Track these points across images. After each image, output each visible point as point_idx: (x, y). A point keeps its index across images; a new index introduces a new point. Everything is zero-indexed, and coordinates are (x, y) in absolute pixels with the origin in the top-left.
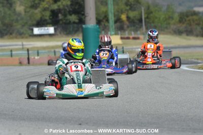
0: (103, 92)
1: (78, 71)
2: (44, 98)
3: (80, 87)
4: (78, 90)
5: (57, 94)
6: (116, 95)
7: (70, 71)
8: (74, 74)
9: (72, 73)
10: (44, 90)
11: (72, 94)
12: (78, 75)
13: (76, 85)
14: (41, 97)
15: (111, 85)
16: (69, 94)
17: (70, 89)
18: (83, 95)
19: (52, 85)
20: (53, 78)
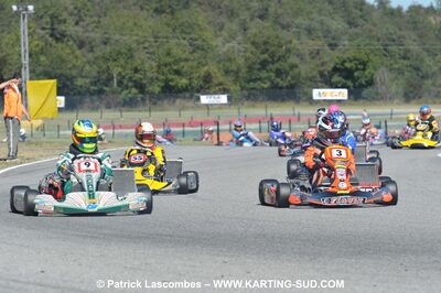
0: (128, 206)
1: (90, 171)
2: (36, 214)
3: (91, 196)
4: (88, 201)
5: (55, 207)
6: (148, 209)
7: (77, 170)
8: (83, 177)
9: (79, 175)
10: (36, 201)
11: (78, 207)
12: (89, 178)
13: (86, 193)
14: (31, 211)
15: (141, 194)
16: (74, 207)
17: (75, 200)
18: (96, 210)
19: (50, 193)
20: (51, 182)
